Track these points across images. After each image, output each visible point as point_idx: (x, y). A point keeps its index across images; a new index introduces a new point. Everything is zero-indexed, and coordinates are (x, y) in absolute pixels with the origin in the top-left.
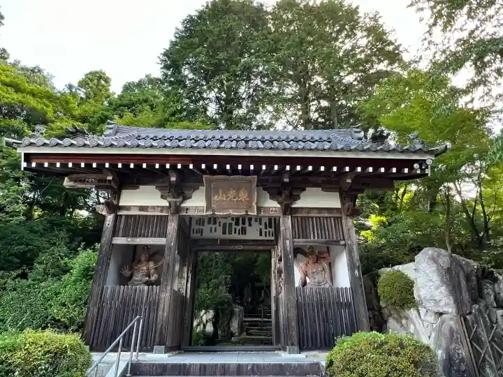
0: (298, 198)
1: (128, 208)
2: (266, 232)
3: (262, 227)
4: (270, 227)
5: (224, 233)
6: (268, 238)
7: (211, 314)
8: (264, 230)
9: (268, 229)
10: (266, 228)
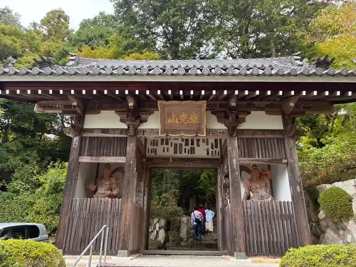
0: (243, 120)
1: (91, 131)
2: (212, 152)
3: (210, 146)
4: (216, 147)
5: (176, 152)
6: (214, 157)
7: (163, 222)
8: (210, 150)
9: (215, 149)
10: (212, 148)
